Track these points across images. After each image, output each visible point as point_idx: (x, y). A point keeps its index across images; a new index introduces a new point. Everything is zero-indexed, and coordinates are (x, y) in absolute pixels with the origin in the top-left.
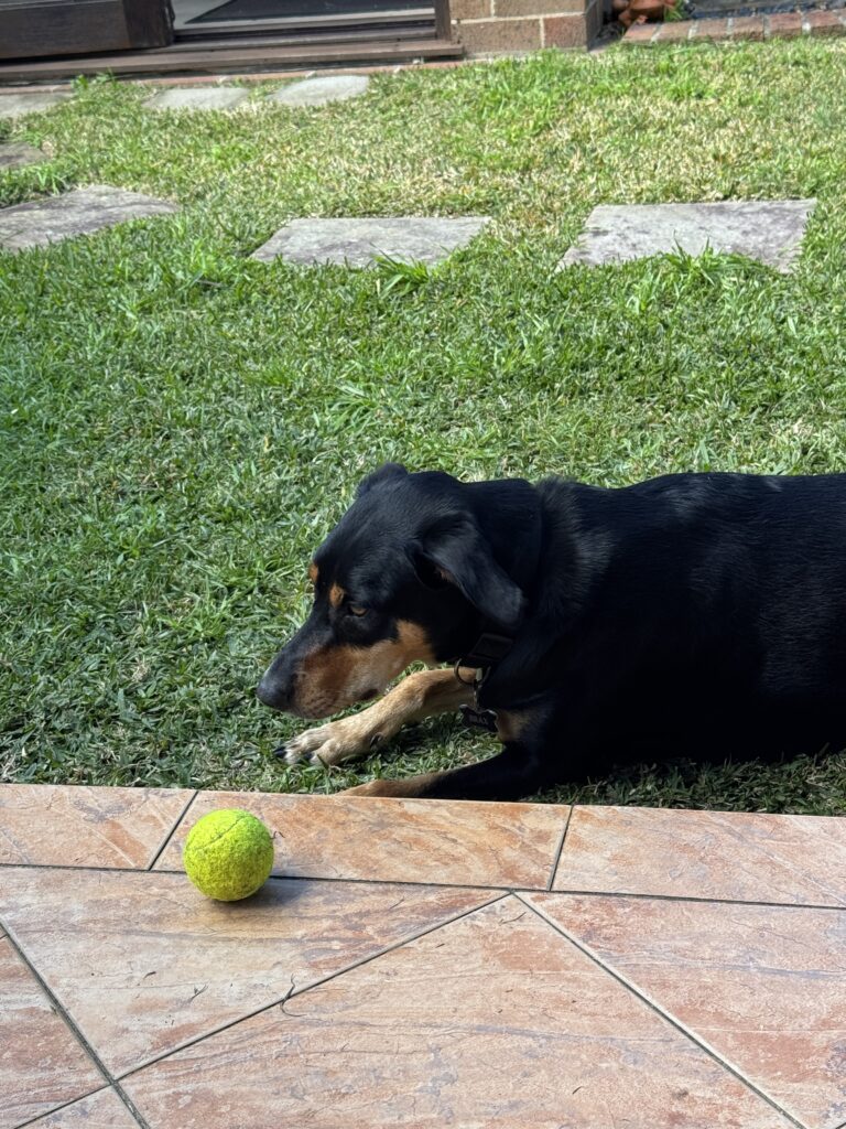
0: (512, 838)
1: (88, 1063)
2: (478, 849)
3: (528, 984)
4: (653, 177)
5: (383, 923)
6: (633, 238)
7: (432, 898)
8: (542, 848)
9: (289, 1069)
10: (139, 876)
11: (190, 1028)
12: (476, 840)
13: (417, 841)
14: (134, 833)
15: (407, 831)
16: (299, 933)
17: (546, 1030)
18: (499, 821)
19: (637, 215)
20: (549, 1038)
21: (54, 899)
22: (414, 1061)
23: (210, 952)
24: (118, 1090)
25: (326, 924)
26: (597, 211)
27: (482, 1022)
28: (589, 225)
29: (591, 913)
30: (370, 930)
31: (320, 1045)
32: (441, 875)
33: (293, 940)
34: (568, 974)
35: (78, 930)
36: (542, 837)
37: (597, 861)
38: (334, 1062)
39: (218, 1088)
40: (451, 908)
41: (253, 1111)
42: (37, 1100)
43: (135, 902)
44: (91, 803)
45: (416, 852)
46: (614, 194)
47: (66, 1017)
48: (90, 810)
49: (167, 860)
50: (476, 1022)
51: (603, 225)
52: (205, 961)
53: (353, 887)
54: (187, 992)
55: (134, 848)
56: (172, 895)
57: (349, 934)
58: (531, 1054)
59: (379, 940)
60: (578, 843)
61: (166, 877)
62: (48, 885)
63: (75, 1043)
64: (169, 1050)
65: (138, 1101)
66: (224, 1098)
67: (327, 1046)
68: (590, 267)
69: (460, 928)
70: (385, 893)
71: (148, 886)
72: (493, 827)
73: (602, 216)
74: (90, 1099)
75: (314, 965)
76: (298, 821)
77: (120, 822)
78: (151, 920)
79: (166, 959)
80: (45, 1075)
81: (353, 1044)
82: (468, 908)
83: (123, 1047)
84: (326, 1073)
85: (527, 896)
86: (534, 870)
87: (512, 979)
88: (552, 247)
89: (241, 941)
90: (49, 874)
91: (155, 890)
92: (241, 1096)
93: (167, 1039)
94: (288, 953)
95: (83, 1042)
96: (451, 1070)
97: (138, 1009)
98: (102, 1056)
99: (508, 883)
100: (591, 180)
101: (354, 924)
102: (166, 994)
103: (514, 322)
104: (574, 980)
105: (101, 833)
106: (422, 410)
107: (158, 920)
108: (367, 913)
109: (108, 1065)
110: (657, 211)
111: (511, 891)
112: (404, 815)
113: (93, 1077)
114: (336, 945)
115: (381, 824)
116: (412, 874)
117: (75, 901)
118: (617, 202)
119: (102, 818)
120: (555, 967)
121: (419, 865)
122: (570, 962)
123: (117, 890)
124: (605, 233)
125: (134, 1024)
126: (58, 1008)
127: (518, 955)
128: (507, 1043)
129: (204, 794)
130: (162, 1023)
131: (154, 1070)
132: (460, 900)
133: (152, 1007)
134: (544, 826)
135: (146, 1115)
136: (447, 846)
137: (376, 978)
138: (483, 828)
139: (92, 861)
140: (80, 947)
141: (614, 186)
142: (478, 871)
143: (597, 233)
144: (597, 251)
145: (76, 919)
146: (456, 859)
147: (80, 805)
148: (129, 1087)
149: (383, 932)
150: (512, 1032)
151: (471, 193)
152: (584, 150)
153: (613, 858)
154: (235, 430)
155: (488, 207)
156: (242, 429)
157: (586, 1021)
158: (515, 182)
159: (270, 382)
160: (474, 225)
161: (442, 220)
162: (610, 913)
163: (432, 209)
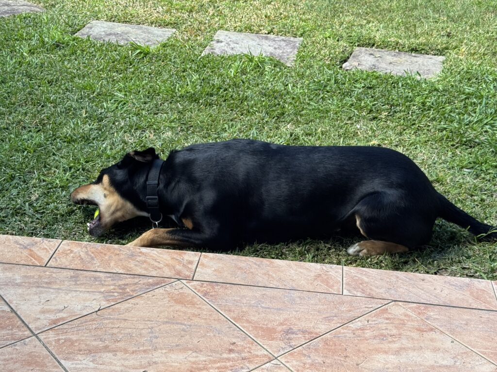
0: (180, 262)
1: (26, 328)
2: (167, 265)
3: (184, 309)
4: (241, 21)
5: (133, 288)
6: (232, 45)
7: (151, 280)
8: (190, 266)
9: (99, 333)
10: (41, 268)
11: (63, 319)
12: (167, 262)
13: (145, 262)
14: (39, 253)
15: (141, 258)
16: (102, 290)
17: (189, 323)
18: (175, 256)
19: (234, 36)
20: (190, 326)
21: (9, 274)
22: (143, 331)
23: (70, 295)
24: (37, 338)
25: (112, 287)
26: (219, 32)
27: (167, 320)
28: (215, 38)
29: (206, 287)
30: (128, 290)
31: (110, 325)
32: (154, 273)
33: (100, 292)
34: (198, 306)
35: (19, 285)
36: (191, 262)
37: (209, 271)
38: (115, 331)
39: (74, 338)
40: (157, 284)
41: (86, 345)
42: (7, 339)
43: (40, 277)
44: (21, 242)
45: (145, 265)
46: (226, 26)
47: (16, 314)
48: (20, 244)
49: (51, 263)
50: (165, 320)
51: (221, 39)
52: (67, 297)
53: (122, 276)
54: (62, 307)
55: (39, 259)
56: (54, 275)
57: (121, 291)
58: (184, 330)
59: (131, 293)
60: (203, 265)
61: (52, 269)
62: (6, 269)
63: (20, 322)
64: (55, 325)
65: (45, 341)
66: (76, 341)
67: (113, 326)
68: (215, 55)
69: (161, 290)
70: (134, 278)
71: (45, 272)
72: (173, 258)
73: (221, 35)
74: (27, 340)
75: (108, 300)
76: (101, 253)
77: (33, 249)
78: (47, 283)
79: (53, 296)
80: (10, 332)
81: (122, 325)
82: (163, 284)
83: (38, 324)
84: (113, 334)
85: (184, 281)
86: (187, 273)
87: (178, 307)
88: (200, 45)
89: (81, 292)
90: (6, 266)
91: (48, 273)
92: (82, 340)
93: (54, 322)
94: (98, 296)
95: (23, 322)
96: (157, 334)
97: (43, 312)
98: (30, 326)
99: (178, 277)
100: (217, 19)
101: (123, 288)
102: (53, 308)
103: (185, 74)
104: (200, 308)
105: (26, 253)
106: (147, 106)
107: (50, 283)
108: (127, 284)
109: (33, 330)
110: (242, 35)
111: (179, 280)
112: (141, 252)
113: (28, 333)
114: (116, 294)
115: (132, 255)
116: (144, 272)
117: (17, 275)
118: (226, 30)
119: (26, 248)
120: (193, 304)
121: (146, 269)
122: (199, 303)
123: (33, 273)
124: (221, 42)
125: (42, 317)
126: (12, 310)
127: (180, 300)
128: (176, 327)
129: (65, 242)
130: (53, 317)
131: (50, 332)
132: (161, 281)
133: (49, 311)
134: (191, 259)
135: (48, 345)
136: (156, 264)
137: (130, 305)
138: (169, 258)
139: (23, 262)
140: (20, 291)
141: (226, 23)
142: (167, 272)
143: (218, 41)
144: (218, 49)
145: (18, 281)
146: (159, 268)
147: (16, 242)
148: (41, 336)
149: (133, 291)
150: (177, 323)
151: (168, 18)
152: (214, 6)
153: (215, 270)
154: (72, 106)
155: (175, 25)
156: (74, 106)
157: (203, 321)
158: (186, 16)
159: (85, 88)
160: (169, 32)
161: (156, 28)
162: (213, 288)
163: (152, 23)
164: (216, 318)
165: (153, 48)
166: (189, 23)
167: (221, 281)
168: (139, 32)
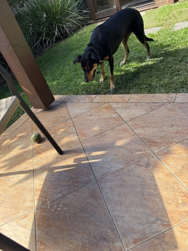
0: (169, 97)
1: (123, 121)
2: (165, 99)
3: (172, 113)
4: (183, 18)
5: (154, 107)
6: (181, 26)
7: (160, 104)
8: (173, 98)
9: (145, 121)
10: (126, 103)
11: (133, 117)
12: (165, 98)
14: (125, 99)
15: (156, 97)
16: (144, 108)
17: (175, 117)
18: (167, 96)
19: (181, 23)
20: (175, 118)
21: (118, 106)
22: (159, 120)
23: (135, 110)
24: (126, 123)
25: (147, 107)
26: (176, 24)
27: (167, 116)
28: (175, 26)
29: (179, 105)
30: (153, 108)
31: (148, 119)
32: (161, 102)
33: (144, 109)
34: (177, 111)
35: (120, 108)
36: (173, 97)
37: (180, 99)
39: (137, 123)
40: (162, 105)
41: (141, 125)
42: (118, 124)
43: (126, 106)
44: (120, 96)
45: (157, 99)
46: (178, 21)
47: (120, 117)
48: (120, 97)
49: (129, 101)
50: (166, 116)
51: (177, 25)
52: (134, 111)
53: (150, 103)
54: (132, 114)
55: (125, 100)
56: (130, 105)
57: (150, 108)
58: (173, 120)
59: (154, 109)
60: (178, 97)
61: (129, 103)
62: (117, 104)
63: (121, 119)
64: (131, 119)
65: (129, 124)
66: (138, 124)
67: (149, 119)
68: (175, 31)
69: (164, 107)
70: (154, 104)
73: (177, 24)
74: (124, 124)
75: (146, 111)
76: (144, 97)
77: (124, 98)
78: (128, 107)
79: (130, 111)
80: (119, 122)
81: (152, 119)
82: (164, 105)
83: (126, 119)
84: (149, 122)
85: (171, 104)
86: (172, 101)
87: (170, 112)
88: (170, 29)
89: (138, 109)
91: (128, 104)
92: (139, 124)
93: (131, 118)
94: (143, 110)
95: (122, 119)
96: (163, 121)
97: (127, 116)
98: (124, 120)
99: (169, 102)
100: (175, 20)
101: (151, 107)
102: (130, 114)
104: (178, 112)
105: (122, 99)
107: (129, 107)
108: (152, 106)
109: (125, 121)
110: (184, 23)
111: (169, 103)
112: (156, 95)
113: (124, 122)
114: (149, 109)
115: (153, 97)
116: (157, 102)
117: (120, 105)
118: (178, 22)
119: (122, 98)
120: (175, 111)
121: (158, 101)
122: (177, 110)
123: (124, 104)
124: (177, 26)
125: (127, 117)
126: (119, 116)
127: (171, 110)
128: (170, 118)
129: (132, 95)
131: (130, 121)
132: (163, 104)
133: (129, 115)
134: (173, 96)
135: (130, 126)
136: (161, 99)
137: (154, 112)
138: (165, 96)
139: (121, 102)
140: (121, 110)
141: (178, 20)
142: (165, 101)
143: (176, 27)
144: (176, 29)
145: (120, 107)
146: (162, 100)
147: (119, 96)
148: (128, 123)
149: (154, 108)
151: (159, 24)
152: (174, 16)
153: (182, 99)
154: (132, 56)
155: (162, 25)
156: (133, 55)
157: (179, 116)
158: (165, 22)
159: (136, 50)
160: (160, 28)
161: (156, 28)
162: (182, 105)
163: (154, 27)
164: (184, 115)
165: (155, 34)
166: (166, 24)
167: (185, 102)
168: (151, 30)
